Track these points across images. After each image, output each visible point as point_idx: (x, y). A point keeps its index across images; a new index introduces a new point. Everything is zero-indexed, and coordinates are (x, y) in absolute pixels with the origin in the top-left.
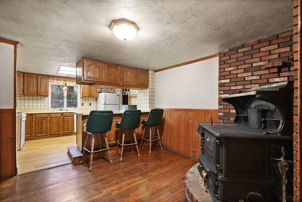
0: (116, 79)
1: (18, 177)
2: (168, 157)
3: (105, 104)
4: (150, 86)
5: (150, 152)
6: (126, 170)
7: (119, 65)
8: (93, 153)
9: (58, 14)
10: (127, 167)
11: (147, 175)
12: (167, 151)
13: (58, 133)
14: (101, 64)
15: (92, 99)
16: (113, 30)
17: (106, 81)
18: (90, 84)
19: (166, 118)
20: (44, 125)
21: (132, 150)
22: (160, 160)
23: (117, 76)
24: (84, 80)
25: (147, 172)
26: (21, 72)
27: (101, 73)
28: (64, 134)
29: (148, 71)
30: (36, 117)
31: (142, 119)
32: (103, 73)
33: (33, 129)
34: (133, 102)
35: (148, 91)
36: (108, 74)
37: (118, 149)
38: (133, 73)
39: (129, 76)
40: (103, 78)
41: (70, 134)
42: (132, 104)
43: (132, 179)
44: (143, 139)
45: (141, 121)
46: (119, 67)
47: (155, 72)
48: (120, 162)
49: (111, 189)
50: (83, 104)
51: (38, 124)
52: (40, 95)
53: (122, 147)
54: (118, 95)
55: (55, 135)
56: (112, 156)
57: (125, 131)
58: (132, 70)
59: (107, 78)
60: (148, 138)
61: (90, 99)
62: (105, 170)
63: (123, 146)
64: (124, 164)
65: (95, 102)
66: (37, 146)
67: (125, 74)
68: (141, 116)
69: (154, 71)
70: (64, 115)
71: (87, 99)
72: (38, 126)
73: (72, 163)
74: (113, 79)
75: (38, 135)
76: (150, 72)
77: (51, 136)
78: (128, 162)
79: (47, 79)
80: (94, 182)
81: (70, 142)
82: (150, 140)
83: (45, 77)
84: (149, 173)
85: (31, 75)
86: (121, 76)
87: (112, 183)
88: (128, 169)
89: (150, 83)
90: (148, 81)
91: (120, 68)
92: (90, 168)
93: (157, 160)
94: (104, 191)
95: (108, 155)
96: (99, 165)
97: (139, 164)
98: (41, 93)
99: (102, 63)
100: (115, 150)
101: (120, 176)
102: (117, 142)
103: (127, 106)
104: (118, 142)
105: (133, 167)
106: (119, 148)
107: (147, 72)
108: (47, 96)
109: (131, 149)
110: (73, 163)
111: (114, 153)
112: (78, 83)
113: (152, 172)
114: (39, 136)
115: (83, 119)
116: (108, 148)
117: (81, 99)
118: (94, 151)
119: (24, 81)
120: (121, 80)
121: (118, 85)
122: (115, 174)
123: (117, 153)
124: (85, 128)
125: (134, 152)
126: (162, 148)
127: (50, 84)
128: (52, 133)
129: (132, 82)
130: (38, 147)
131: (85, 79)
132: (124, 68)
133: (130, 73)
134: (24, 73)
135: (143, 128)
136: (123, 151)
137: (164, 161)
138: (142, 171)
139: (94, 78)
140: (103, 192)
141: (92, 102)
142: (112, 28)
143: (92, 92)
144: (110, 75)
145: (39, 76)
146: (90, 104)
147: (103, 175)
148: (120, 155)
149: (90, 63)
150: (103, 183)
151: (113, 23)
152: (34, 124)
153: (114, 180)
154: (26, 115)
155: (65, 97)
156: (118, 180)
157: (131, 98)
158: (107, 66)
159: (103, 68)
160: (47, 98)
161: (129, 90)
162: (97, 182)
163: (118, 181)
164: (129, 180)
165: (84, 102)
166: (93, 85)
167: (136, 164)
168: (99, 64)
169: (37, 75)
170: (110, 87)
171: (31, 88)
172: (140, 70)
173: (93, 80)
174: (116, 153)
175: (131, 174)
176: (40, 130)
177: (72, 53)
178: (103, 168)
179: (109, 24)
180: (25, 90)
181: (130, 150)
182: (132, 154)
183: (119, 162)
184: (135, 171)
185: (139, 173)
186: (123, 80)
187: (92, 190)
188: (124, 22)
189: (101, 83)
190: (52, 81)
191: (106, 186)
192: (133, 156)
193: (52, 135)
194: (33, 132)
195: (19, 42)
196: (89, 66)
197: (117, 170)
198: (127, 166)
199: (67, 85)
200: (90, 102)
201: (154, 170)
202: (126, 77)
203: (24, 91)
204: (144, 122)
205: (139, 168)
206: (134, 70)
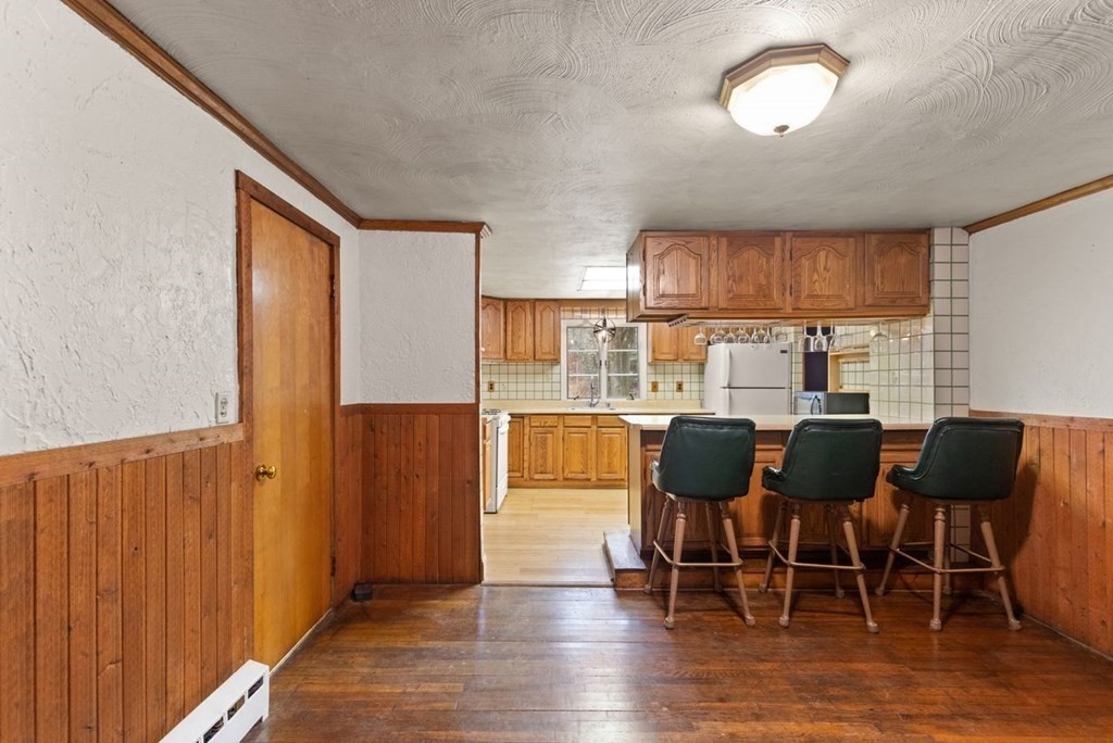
0: (763, 292)
1: (485, 589)
2: (1053, 677)
3: (730, 388)
4: (938, 306)
5: (936, 623)
6: (799, 672)
7: (778, 233)
8: (681, 569)
9: (556, 116)
10: (809, 661)
11: (906, 731)
12: (1049, 642)
13: (584, 476)
14: (703, 241)
15: (686, 368)
16: (730, 108)
17: (723, 304)
18: (669, 319)
19: (1046, 465)
20: (550, 449)
21: (840, 592)
22: (993, 679)
23: (768, 276)
24: (646, 308)
25: (908, 717)
26: (500, 299)
27: (705, 274)
28: (600, 483)
29: (926, 232)
30: (533, 424)
31: (888, 459)
32: (714, 273)
33: (525, 458)
34: (848, 380)
35: (929, 328)
36: (733, 275)
37: (772, 571)
38: (841, 256)
39: (825, 269)
40: (714, 293)
41: (617, 483)
42: (847, 389)
43: (822, 720)
44: (896, 554)
45: (885, 468)
46: (778, 241)
47: (970, 234)
48: (778, 630)
49: (730, 730)
50: (655, 387)
51: (536, 446)
52: (540, 360)
53: (790, 571)
54: (783, 352)
55: (577, 483)
56: (751, 597)
57: (801, 505)
58: (840, 244)
59: (729, 292)
60: (926, 554)
61: (677, 367)
62: (714, 644)
63: (792, 566)
64: (796, 642)
65: (695, 378)
66: (533, 509)
67: (805, 263)
68: (883, 447)
69: (964, 228)
70: (599, 420)
71: (669, 368)
72: (536, 451)
73: (611, 583)
74: (751, 292)
75: (537, 476)
76: (940, 236)
77: (566, 483)
78: (813, 639)
79: (557, 312)
80: (671, 675)
81: (613, 510)
82: (938, 567)
83: (552, 305)
84: (916, 726)
85: (519, 303)
86: (787, 277)
87: (736, 705)
88: (810, 672)
89: (939, 289)
90: (929, 283)
91: (784, 243)
92: (670, 619)
93: (976, 677)
94: (703, 724)
95: (737, 587)
96: (697, 619)
97: (870, 666)
98: (542, 353)
99: (709, 237)
100: (761, 575)
101: (772, 688)
102: (770, 543)
103: (820, 395)
104: (773, 544)
105: (837, 668)
106: (776, 569)
107: (923, 238)
108: (556, 361)
109: (834, 588)
110: (614, 586)
111: (758, 586)
112: (631, 318)
113: (939, 727)
114: (539, 480)
115: (643, 444)
116: (737, 562)
117: (651, 370)
118: (682, 561)
119: (506, 323)
120: (788, 291)
121: (775, 314)
122: (754, 674)
123: (770, 590)
124: (656, 475)
125: (851, 602)
126: (1014, 622)
127: (564, 324)
128: (570, 476)
129: (839, 297)
130: (534, 512)
131: (651, 303)
132: (799, 240)
133: (831, 256)
134: (506, 301)
135: (897, 502)
136: (794, 586)
137: (1019, 693)
138: (879, 702)
139: (678, 296)
140: (698, 729)
141: (686, 379)
142: (727, 99)
143: (684, 344)
144: (741, 278)
145: (537, 303)
146: (680, 387)
147: (706, 662)
148: (779, 597)
149: (666, 244)
150: (703, 694)
151: (727, 82)
152: (526, 444)
153: (744, 698)
154: (509, 418)
155: (603, 363)
156: (764, 705)
157: (841, 360)
158: (730, 244)
159: (714, 255)
160: (556, 369)
161: (826, 331)
162: (681, 680)
163: (760, 708)
164: (812, 721)
165: (659, 379)
166: (679, 320)
167: (850, 661)
168: (700, 244)
169: (535, 302)
170: (743, 324)
171: (522, 340)
172: (878, 236)
173: (675, 303)
174: (764, 586)
175: (822, 699)
176: (540, 462)
177: (611, 222)
178: (708, 635)
179: (712, 89)
180: (509, 347)
181: (827, 590)
182: (839, 609)
183: (775, 630)
184: (844, 692)
185: (866, 708)
186: (795, 291)
187: (663, 705)
188: (773, 61)
189: (707, 313)
190: (568, 314)
191: (712, 708)
192: (840, 619)
193: (570, 483)
194: (526, 465)
195: (484, 223)
196: (661, 256)
197: (763, 661)
198: (806, 658)
199: (610, 325)
200: (678, 378)
201: (952, 724)
202: (811, 277)
203: (505, 351)
204: (896, 476)
205: (867, 683)
206: (851, 240)
